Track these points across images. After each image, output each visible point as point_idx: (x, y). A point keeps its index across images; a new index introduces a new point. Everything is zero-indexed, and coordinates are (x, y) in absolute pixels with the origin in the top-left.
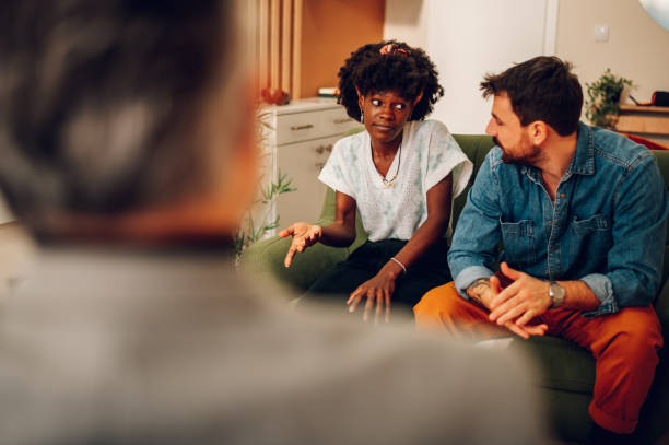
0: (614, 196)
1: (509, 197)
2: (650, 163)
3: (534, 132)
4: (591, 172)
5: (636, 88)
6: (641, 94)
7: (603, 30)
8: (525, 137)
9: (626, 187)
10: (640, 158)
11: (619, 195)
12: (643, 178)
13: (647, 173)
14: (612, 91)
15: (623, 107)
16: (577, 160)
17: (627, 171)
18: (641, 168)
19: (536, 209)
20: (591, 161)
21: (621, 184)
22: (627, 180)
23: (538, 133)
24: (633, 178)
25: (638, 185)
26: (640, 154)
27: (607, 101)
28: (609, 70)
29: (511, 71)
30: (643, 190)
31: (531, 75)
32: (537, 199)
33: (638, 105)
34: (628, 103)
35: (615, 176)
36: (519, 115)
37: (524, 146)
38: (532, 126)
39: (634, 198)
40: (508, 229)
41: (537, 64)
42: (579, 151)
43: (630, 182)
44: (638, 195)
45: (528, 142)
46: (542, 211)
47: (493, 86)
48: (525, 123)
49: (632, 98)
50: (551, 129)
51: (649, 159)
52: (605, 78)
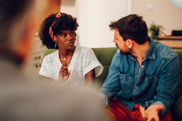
0: (161, 69)
1: (123, 66)
2: (176, 58)
3: (128, 43)
4: (154, 58)
5: (165, 29)
8: (125, 45)
9: (165, 65)
10: (172, 55)
11: (162, 68)
12: (172, 63)
13: (174, 61)
15: (160, 37)
17: (166, 59)
18: (171, 59)
19: (133, 70)
20: (154, 54)
21: (163, 64)
22: (166, 63)
23: (129, 44)
24: (168, 62)
25: (170, 65)
26: (172, 54)
28: (153, 22)
30: (171, 67)
31: (126, 22)
33: (166, 36)
35: (161, 60)
36: (122, 37)
37: (126, 48)
38: (127, 41)
39: (167, 70)
40: (123, 77)
41: (129, 18)
42: (150, 50)
43: (167, 64)
44: (169, 69)
45: (127, 47)
46: (135, 71)
48: (125, 40)
49: (163, 33)
51: (175, 56)
52: (152, 26)
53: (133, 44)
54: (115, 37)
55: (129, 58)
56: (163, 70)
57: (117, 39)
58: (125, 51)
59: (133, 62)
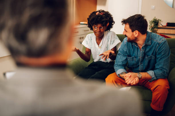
0: (156, 50)
1: (129, 51)
2: (165, 42)
3: (135, 33)
4: (150, 44)
5: (162, 22)
6: (164, 23)
7: (153, 7)
8: (133, 35)
9: (159, 48)
10: (162, 40)
11: (157, 50)
12: (164, 45)
13: (164, 44)
14: (156, 23)
15: (159, 27)
16: (146, 41)
17: (159, 43)
18: (163, 43)
19: (136, 54)
20: (150, 41)
21: (158, 47)
22: (159, 46)
23: (136, 34)
24: (161, 45)
25: (162, 47)
26: (163, 39)
27: (155, 25)
28: (155, 17)
29: (129, 18)
30: (164, 48)
31: (134, 19)
32: (137, 51)
33: (163, 26)
34: (160, 26)
35: (156, 45)
36: (131, 29)
37: (133, 37)
38: (135, 32)
39: (161, 51)
40: (129, 59)
41: (136, 16)
42: (147, 38)
43: (160, 46)
44: (162, 50)
45: (134, 36)
46: (138, 54)
47: (124, 22)
48: (133, 31)
49: (161, 24)
50: (140, 33)
51: (165, 41)
52: (154, 19)
53: (139, 34)
54: (125, 30)
55: (133, 46)
56: (158, 51)
57: (126, 31)
58: (132, 39)
59: (136, 48)
